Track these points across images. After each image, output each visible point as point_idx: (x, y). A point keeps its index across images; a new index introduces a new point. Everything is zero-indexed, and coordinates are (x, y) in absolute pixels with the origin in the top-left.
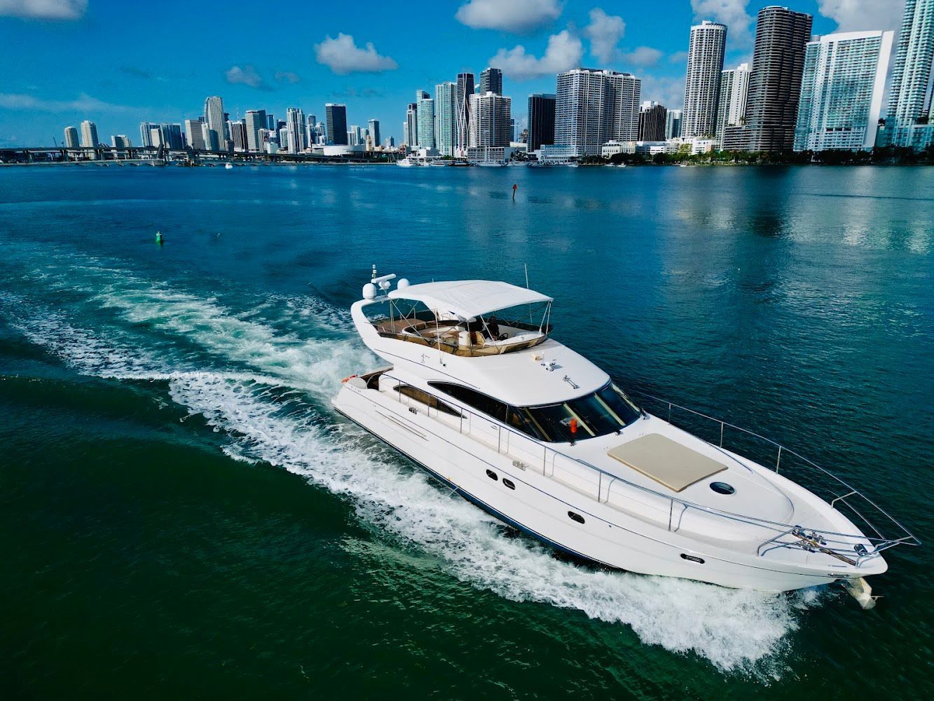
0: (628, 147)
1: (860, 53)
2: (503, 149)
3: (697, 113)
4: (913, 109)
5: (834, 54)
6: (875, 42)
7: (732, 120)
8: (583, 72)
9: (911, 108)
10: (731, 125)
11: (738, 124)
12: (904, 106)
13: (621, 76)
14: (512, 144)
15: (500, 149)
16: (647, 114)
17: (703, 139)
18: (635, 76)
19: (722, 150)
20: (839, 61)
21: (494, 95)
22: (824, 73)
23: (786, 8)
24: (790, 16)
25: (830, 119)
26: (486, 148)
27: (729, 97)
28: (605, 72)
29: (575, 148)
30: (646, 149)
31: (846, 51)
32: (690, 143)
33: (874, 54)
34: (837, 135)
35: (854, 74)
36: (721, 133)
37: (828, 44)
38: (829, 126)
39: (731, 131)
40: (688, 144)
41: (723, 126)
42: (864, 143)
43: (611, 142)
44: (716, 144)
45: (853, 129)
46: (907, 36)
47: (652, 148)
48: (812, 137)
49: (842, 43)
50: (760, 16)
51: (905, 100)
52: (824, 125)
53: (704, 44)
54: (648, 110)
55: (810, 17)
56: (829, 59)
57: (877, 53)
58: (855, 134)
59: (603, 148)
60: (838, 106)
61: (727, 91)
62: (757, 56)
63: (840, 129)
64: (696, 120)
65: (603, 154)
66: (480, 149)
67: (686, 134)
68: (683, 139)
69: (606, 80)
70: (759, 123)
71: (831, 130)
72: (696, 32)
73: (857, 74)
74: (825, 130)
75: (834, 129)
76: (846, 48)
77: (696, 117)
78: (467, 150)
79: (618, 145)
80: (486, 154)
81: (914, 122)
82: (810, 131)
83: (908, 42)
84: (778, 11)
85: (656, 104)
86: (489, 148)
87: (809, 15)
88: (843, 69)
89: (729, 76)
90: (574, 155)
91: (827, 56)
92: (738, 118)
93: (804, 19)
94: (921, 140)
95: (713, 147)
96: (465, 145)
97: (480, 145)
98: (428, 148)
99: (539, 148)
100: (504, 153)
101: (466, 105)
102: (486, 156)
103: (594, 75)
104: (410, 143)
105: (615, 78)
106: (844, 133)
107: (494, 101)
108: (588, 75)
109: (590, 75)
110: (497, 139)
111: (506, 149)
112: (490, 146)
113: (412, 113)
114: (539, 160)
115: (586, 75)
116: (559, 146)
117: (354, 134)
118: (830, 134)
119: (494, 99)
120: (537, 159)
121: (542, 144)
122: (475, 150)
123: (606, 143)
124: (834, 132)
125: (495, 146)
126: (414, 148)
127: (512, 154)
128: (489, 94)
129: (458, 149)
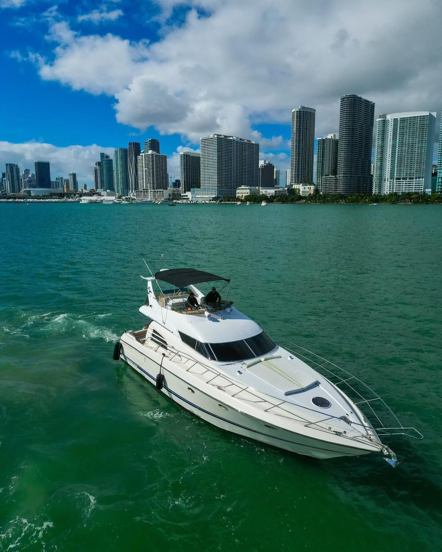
1: (416, 126)
2: (163, 192)
5: (397, 127)
6: (426, 119)
7: (326, 172)
10: (326, 176)
11: (331, 175)
13: (246, 141)
14: (168, 188)
15: (160, 191)
16: (262, 168)
17: (306, 185)
18: (256, 142)
19: (322, 193)
20: (401, 131)
21: (155, 153)
22: (391, 140)
25: (399, 172)
26: (149, 191)
27: (323, 156)
29: (216, 191)
31: (406, 125)
33: (425, 126)
34: (404, 183)
35: (413, 140)
36: (320, 181)
37: (393, 120)
38: (398, 177)
39: (327, 179)
40: (296, 189)
42: (424, 189)
43: (243, 187)
45: (415, 179)
48: (386, 184)
49: (402, 119)
52: (395, 176)
53: (302, 121)
54: (263, 166)
56: (394, 130)
59: (238, 191)
60: (403, 163)
61: (322, 152)
62: (341, 128)
63: (406, 179)
64: (300, 172)
65: (237, 195)
66: (146, 191)
69: (236, 144)
70: (346, 174)
72: (295, 113)
73: (415, 140)
74: (395, 180)
77: (300, 170)
78: (137, 192)
79: (248, 189)
82: (383, 181)
85: (267, 162)
88: (405, 137)
89: (322, 142)
90: (216, 196)
91: (392, 128)
92: (330, 171)
93: (370, 105)
96: (135, 189)
97: (145, 188)
98: (108, 191)
99: (190, 191)
100: (163, 194)
101: (135, 162)
102: (149, 196)
103: (227, 139)
104: (97, 188)
105: (242, 143)
106: (409, 181)
107: (154, 157)
108: (223, 139)
109: (225, 139)
110: (157, 184)
111: (165, 191)
112: (153, 189)
113: (97, 168)
114: (190, 199)
115: (222, 139)
116: (205, 189)
117: (58, 182)
118: (399, 182)
119: (154, 156)
120: (189, 199)
121: (192, 188)
122: (141, 192)
123: (239, 188)
124: (401, 180)
125: (156, 189)
126: (99, 191)
127: (170, 195)
128: (150, 152)
129: (131, 192)
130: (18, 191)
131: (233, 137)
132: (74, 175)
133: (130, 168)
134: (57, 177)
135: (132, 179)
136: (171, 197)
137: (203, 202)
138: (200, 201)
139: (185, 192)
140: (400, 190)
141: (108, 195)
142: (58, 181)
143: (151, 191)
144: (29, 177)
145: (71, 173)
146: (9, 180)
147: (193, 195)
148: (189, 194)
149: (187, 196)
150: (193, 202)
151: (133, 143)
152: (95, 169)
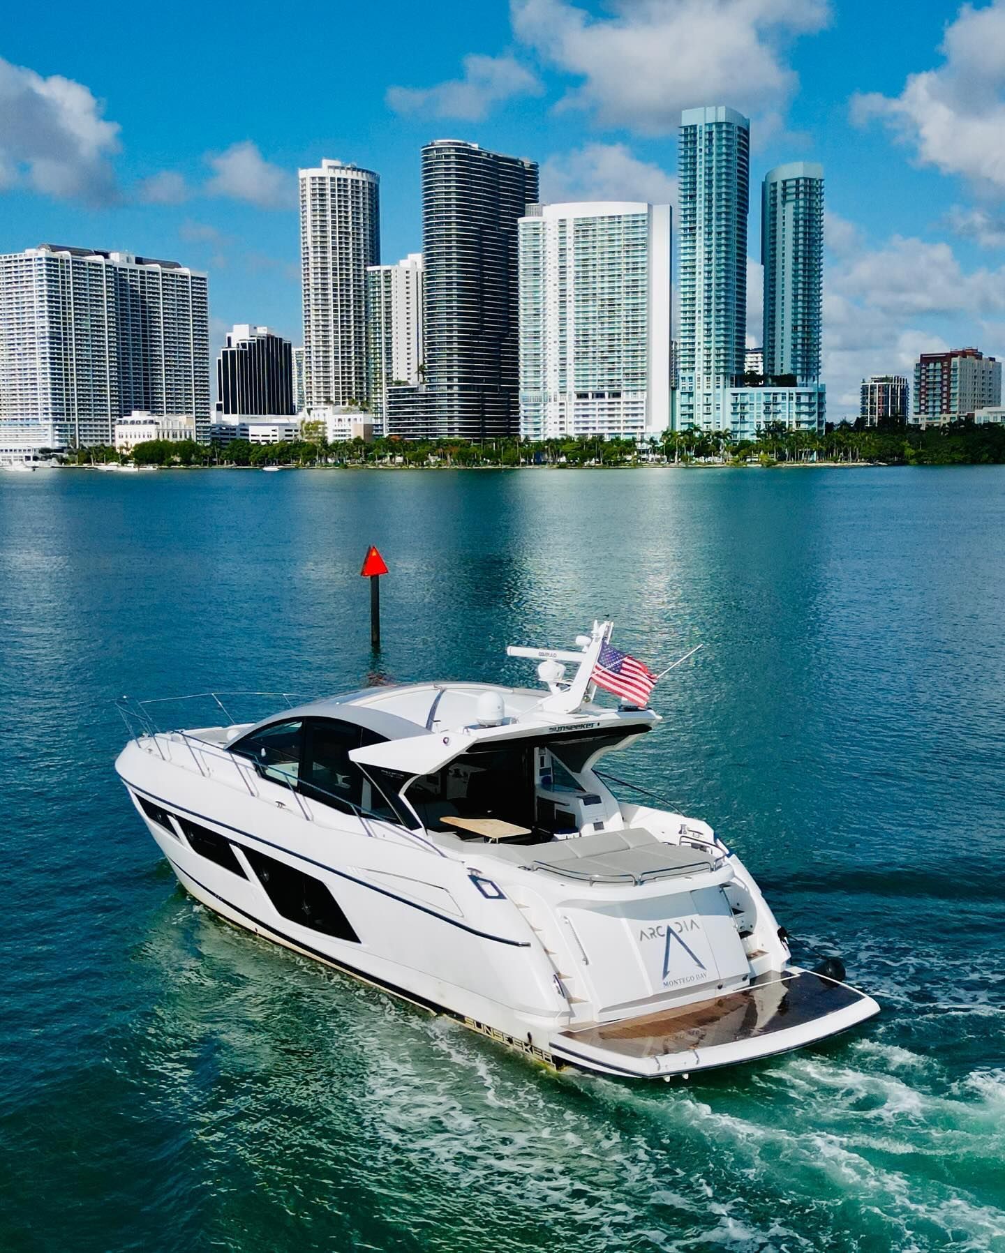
0: (177, 427)
1: (616, 243)
3: (332, 354)
4: (722, 357)
5: (570, 243)
6: (640, 223)
7: (400, 373)
8: (56, 255)
9: (718, 355)
10: (399, 383)
11: (414, 381)
12: (706, 352)
13: (156, 267)
16: (242, 352)
17: (347, 411)
18: (191, 270)
19: (386, 435)
20: (581, 257)
22: (557, 281)
23: (475, 146)
24: (485, 161)
25: (582, 376)
27: (389, 323)
28: (116, 258)
29: (50, 428)
30: (238, 432)
31: (591, 239)
32: (322, 420)
33: (641, 245)
34: (597, 406)
35: (612, 285)
36: (382, 398)
37: (557, 224)
38: (581, 390)
39: (400, 395)
40: (318, 423)
41: (384, 385)
42: (648, 423)
43: (137, 415)
44: (374, 422)
45: (624, 395)
46: (690, 215)
47: (252, 430)
48: (552, 410)
49: (581, 222)
50: (426, 159)
51: (706, 339)
52: (571, 388)
53: (329, 208)
54: (244, 345)
55: (532, 166)
56: (562, 253)
57: (646, 245)
58: (631, 405)
59: (119, 429)
60: (591, 349)
61: (383, 310)
62: (430, 239)
63: (601, 395)
64: (332, 369)
65: (116, 442)
67: (315, 399)
68: (309, 411)
69: (118, 275)
70: (450, 379)
71: (586, 396)
72: (308, 182)
73: (616, 284)
74: (574, 396)
75: (590, 395)
76: (590, 233)
77: (332, 364)
79: (152, 422)
81: (728, 382)
82: (547, 400)
83: (694, 228)
84: (457, 150)
85: (262, 331)
87: (527, 163)
88: (591, 274)
89: (382, 278)
90: (49, 445)
91: (557, 247)
92: (414, 368)
93: (517, 169)
94: (747, 418)
95: (368, 428)
103: (84, 263)
105: (142, 272)
106: (609, 403)
108: (68, 261)
109: (73, 262)
115: (62, 261)
118: (584, 404)
123: (125, 418)
124: (590, 400)
131: (106, 256)
140: (587, 428)
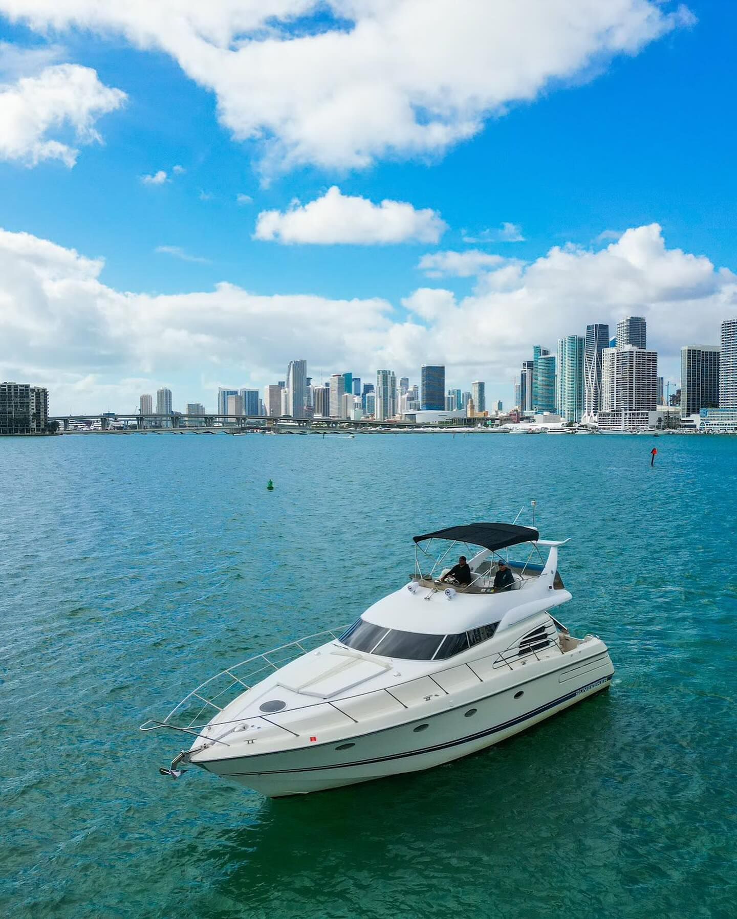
2: (647, 414)
14: (659, 407)
15: (642, 413)
21: (635, 349)
26: (623, 413)
66: (616, 413)
78: (598, 414)
80: (623, 420)
86: (628, 412)
96: (595, 409)
97: (615, 409)
98: (545, 413)
99: (698, 412)
100: (647, 418)
101: (597, 362)
102: (623, 422)
104: (523, 407)
107: (634, 356)
110: (638, 402)
111: (650, 413)
112: (630, 410)
113: (526, 372)
114: (698, 427)
116: (726, 409)
117: (452, 398)
119: (635, 353)
120: (695, 426)
121: (702, 407)
122: (608, 415)
125: (635, 410)
126: (527, 413)
127: (660, 420)
128: (628, 348)
129: (586, 414)
130: (392, 414)
132: (481, 386)
133: (587, 372)
134: (451, 389)
135: (589, 391)
136: (662, 424)
137: (722, 432)
138: (717, 430)
139: (688, 415)
141: (546, 420)
142: (453, 396)
143: (626, 414)
144: (409, 392)
145: (477, 382)
146: (380, 397)
147: (704, 420)
148: (696, 418)
149: (692, 421)
150: (702, 432)
151: (596, 325)
152: (522, 375)
